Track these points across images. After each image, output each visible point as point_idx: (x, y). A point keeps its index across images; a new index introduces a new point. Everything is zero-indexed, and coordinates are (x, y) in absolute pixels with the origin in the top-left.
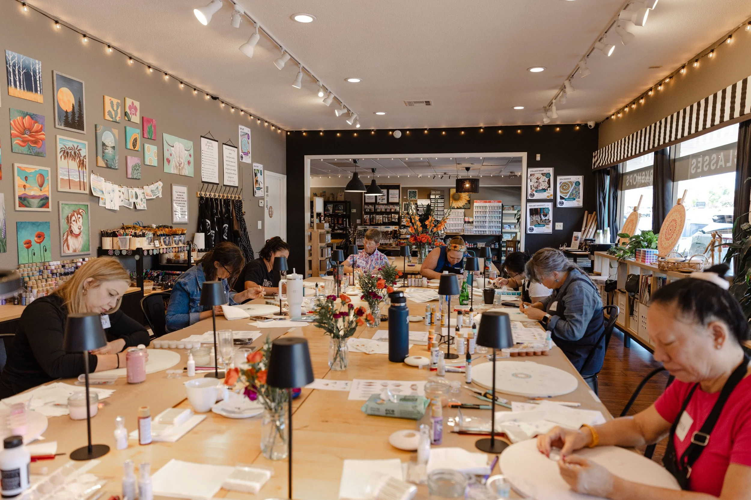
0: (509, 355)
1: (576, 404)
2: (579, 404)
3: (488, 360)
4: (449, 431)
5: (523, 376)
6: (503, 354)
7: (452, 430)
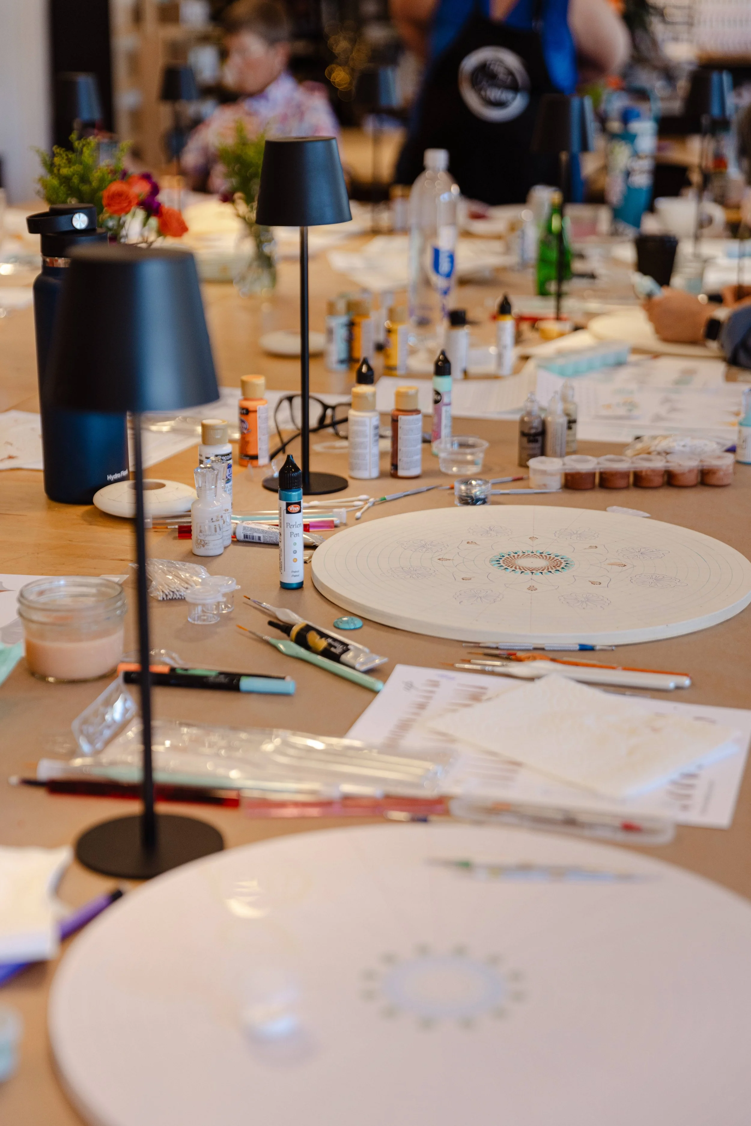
0: (556, 483)
1: (670, 682)
2: (686, 682)
3: (457, 502)
4: (14, 779)
5: (541, 563)
6: (535, 479)
7: (29, 775)
